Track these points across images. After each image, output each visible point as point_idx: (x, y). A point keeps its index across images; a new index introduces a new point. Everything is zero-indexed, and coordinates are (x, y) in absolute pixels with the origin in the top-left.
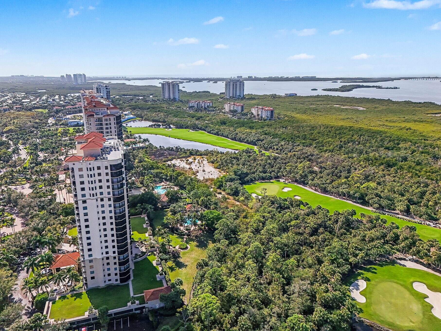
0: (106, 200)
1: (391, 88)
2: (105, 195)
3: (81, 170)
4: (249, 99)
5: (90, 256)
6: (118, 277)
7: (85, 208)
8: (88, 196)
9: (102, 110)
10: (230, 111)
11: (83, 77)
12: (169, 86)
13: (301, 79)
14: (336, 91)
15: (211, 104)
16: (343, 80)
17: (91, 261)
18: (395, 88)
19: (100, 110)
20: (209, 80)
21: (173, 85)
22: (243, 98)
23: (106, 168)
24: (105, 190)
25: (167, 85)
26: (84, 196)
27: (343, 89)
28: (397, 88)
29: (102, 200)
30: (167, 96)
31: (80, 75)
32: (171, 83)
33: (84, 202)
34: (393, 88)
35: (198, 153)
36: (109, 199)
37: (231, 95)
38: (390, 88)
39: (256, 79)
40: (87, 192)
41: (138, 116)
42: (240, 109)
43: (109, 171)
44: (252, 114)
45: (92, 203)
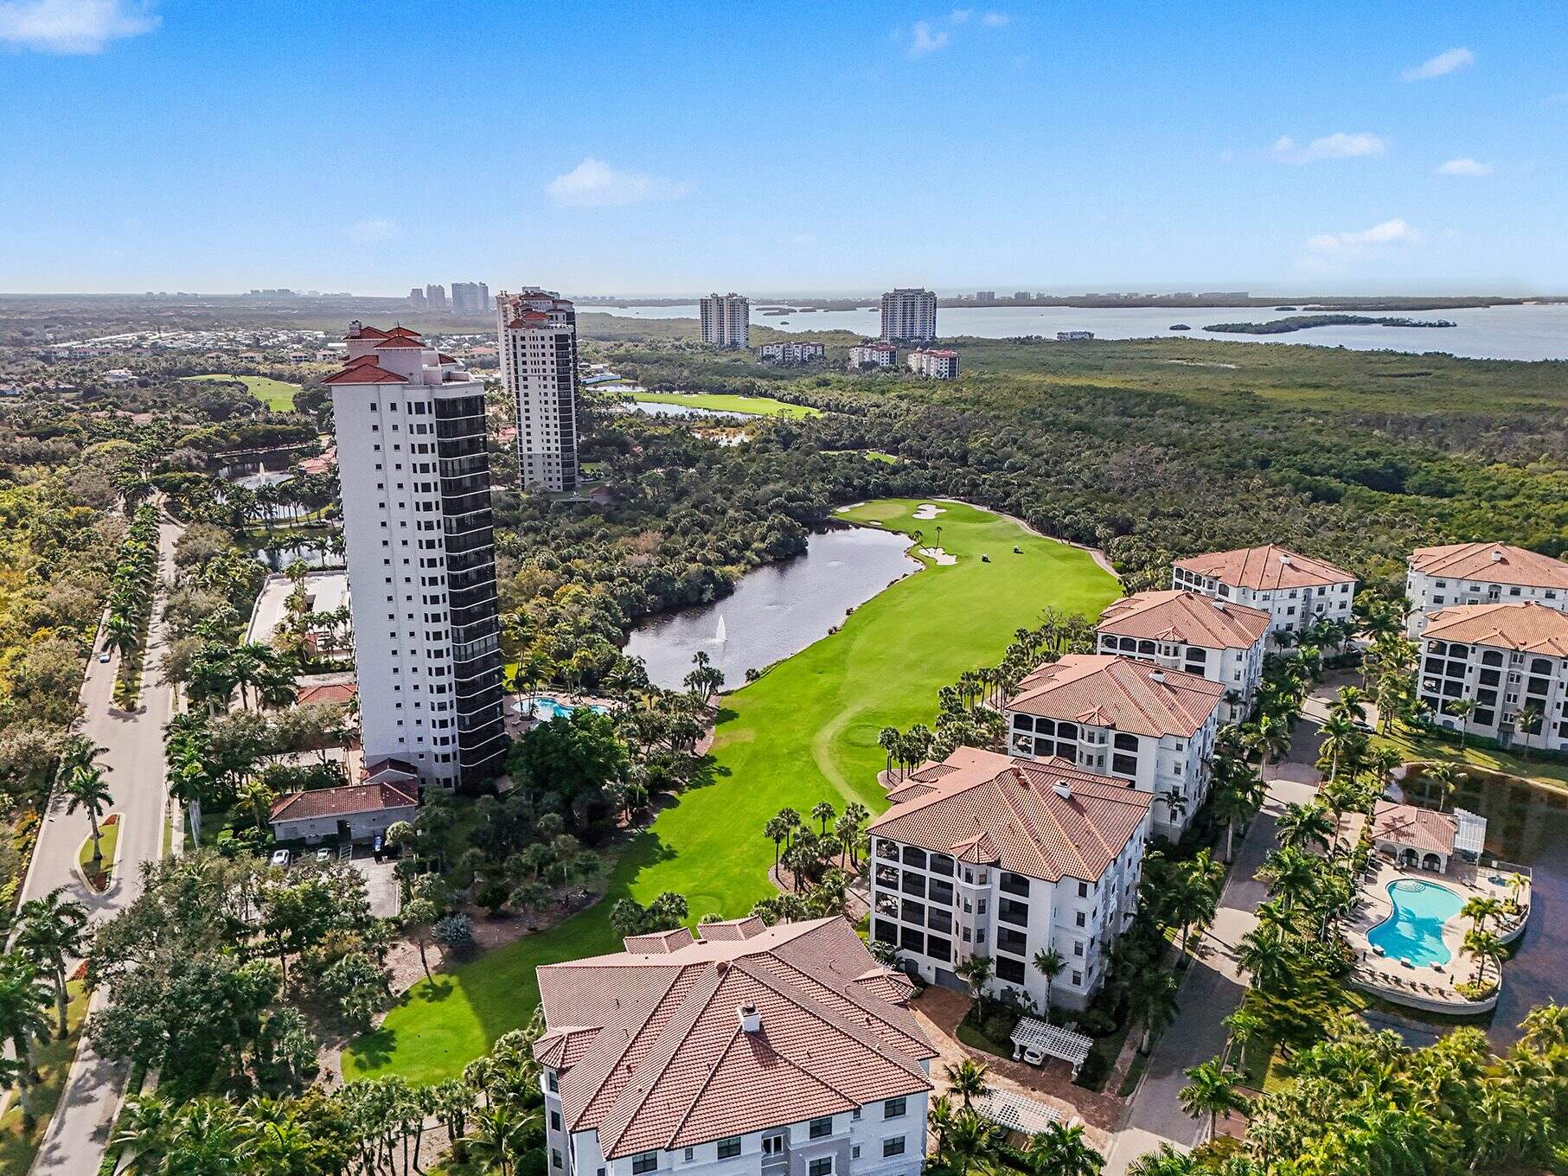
0: (549, 378)
1: (1431, 325)
2: (549, 372)
3: (523, 339)
5: (529, 449)
6: (561, 483)
7: (526, 387)
8: (529, 372)
10: (862, 364)
11: (480, 294)
12: (721, 307)
15: (819, 349)
17: (530, 457)
18: (1440, 325)
21: (733, 305)
23: (551, 338)
24: (549, 367)
25: (714, 303)
26: (525, 371)
28: (1447, 325)
29: (545, 379)
30: (714, 336)
31: (472, 286)
32: (727, 297)
33: (525, 379)
35: (733, 423)
36: (553, 379)
38: (1424, 326)
40: (528, 367)
41: (626, 375)
42: (885, 358)
43: (553, 343)
44: (909, 369)
45: (533, 382)
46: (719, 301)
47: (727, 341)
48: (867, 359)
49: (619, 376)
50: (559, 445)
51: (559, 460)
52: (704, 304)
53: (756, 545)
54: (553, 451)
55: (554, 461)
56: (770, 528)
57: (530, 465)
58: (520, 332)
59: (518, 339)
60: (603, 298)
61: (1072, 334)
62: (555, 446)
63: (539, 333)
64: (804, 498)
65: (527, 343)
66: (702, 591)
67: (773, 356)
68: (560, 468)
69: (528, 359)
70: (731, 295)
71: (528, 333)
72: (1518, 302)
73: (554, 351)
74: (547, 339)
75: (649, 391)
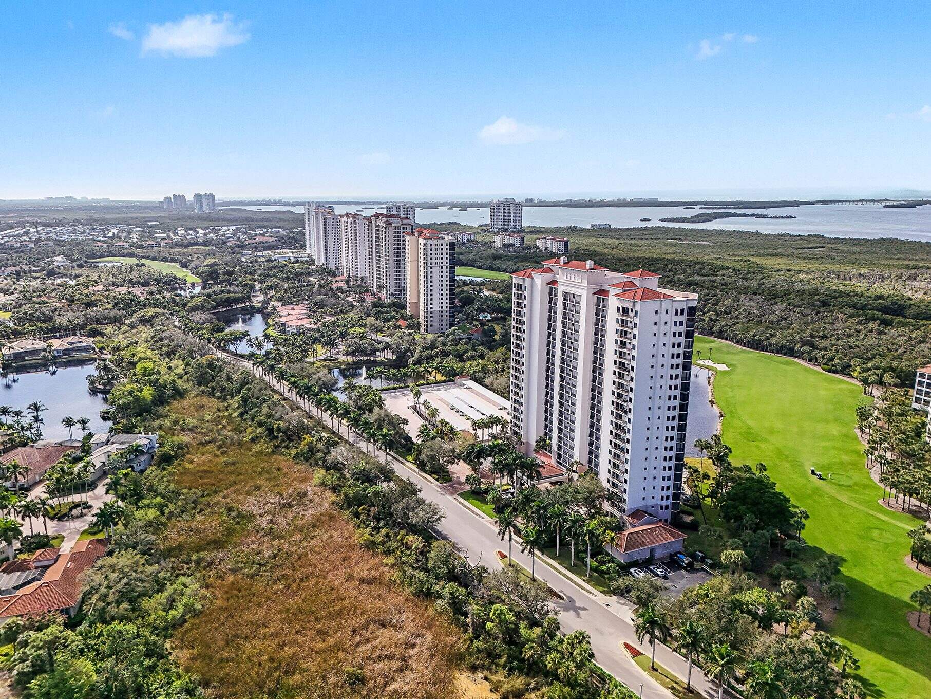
0: (444, 267)
1: (782, 217)
2: (444, 264)
3: (431, 245)
4: (531, 232)
5: (431, 308)
7: (431, 273)
8: (434, 264)
10: (504, 245)
11: (211, 200)
13: (628, 203)
14: (683, 222)
15: (473, 236)
16: (706, 204)
17: (431, 312)
18: (788, 218)
20: (452, 206)
22: (522, 231)
23: (447, 245)
24: (444, 261)
26: (431, 263)
27: (695, 219)
28: (791, 217)
29: (442, 268)
33: (431, 268)
34: (784, 218)
36: (447, 267)
37: (500, 227)
38: (779, 218)
39: (542, 204)
40: (434, 261)
42: (518, 241)
43: (448, 247)
44: (538, 248)
45: (436, 270)
48: (506, 242)
50: (448, 305)
51: (448, 314)
54: (444, 308)
55: (444, 314)
57: (431, 317)
58: (430, 242)
59: (429, 245)
61: (599, 225)
62: (446, 307)
63: (440, 242)
65: (434, 247)
68: (448, 318)
69: (433, 257)
71: (434, 242)
72: (812, 203)
73: (448, 251)
74: (444, 245)
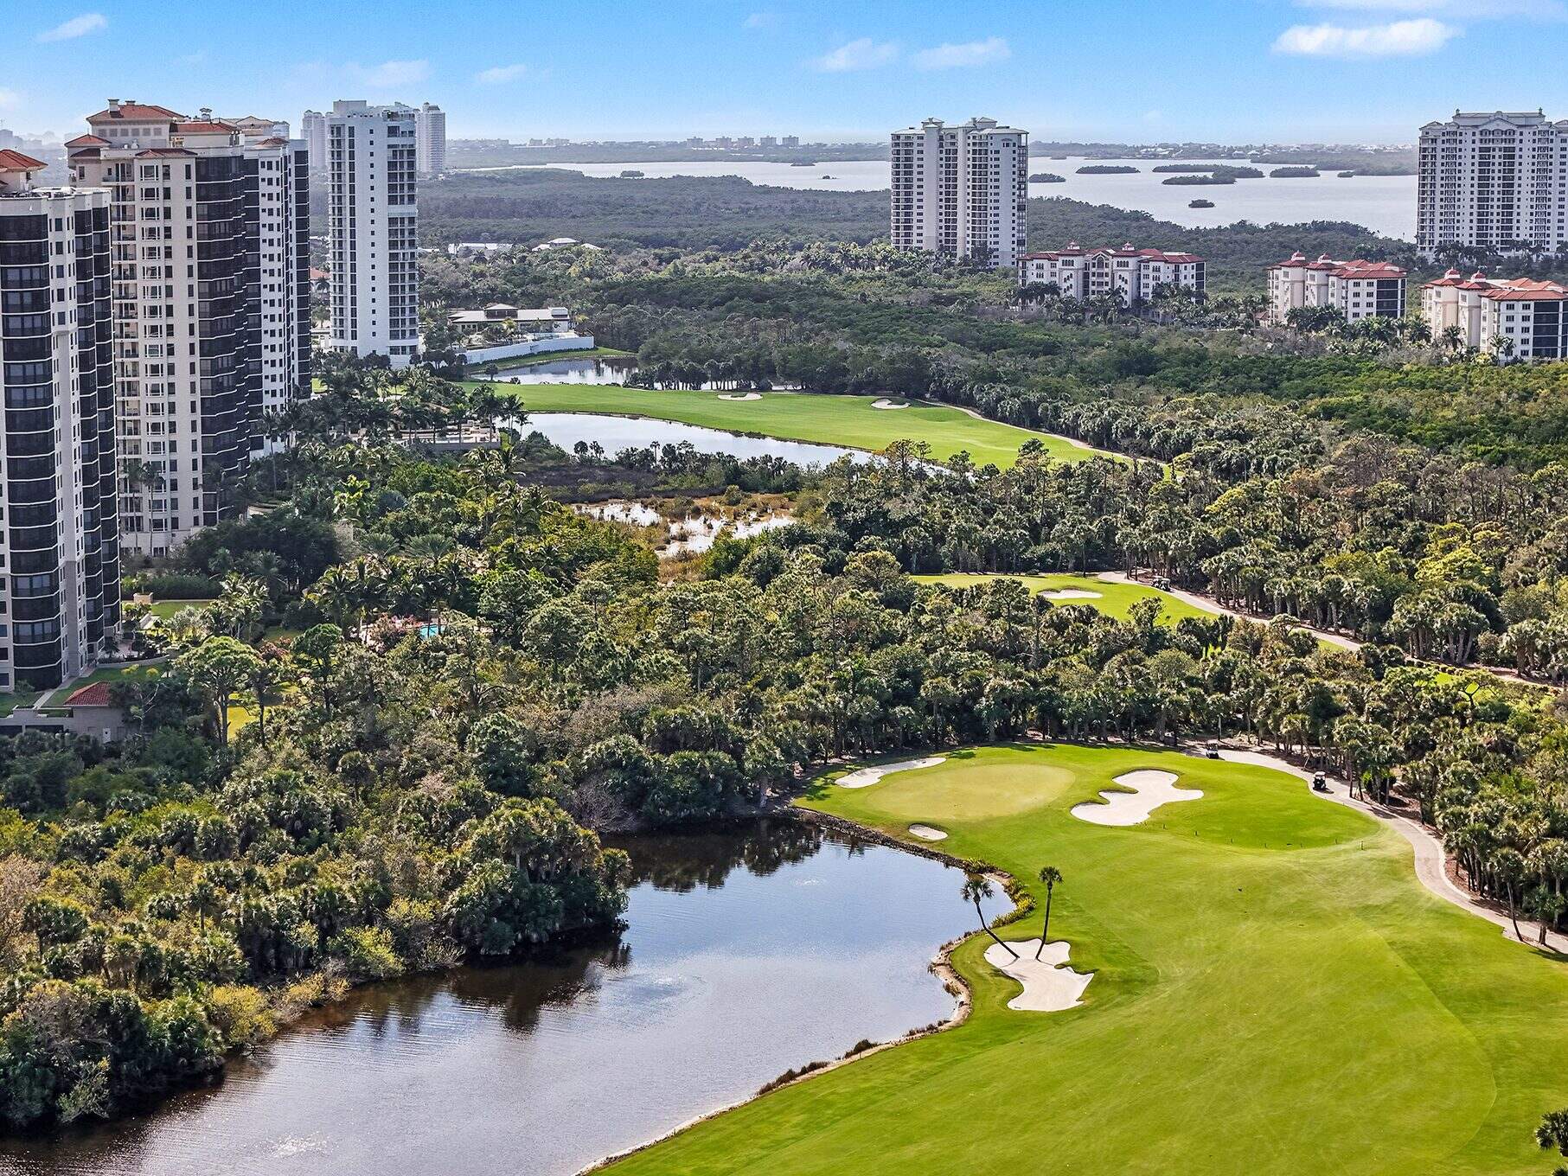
9: (147, 132)
12: (949, 156)
19: (136, 132)
21: (980, 151)
25: (931, 147)
30: (928, 233)
32: (967, 130)
42: (1363, 300)
44: (1421, 332)
46: (945, 140)
47: (963, 248)
48: (1313, 302)
49: (589, 341)
52: (903, 152)
53: (401, 908)
56: (486, 848)
60: (768, 141)
64: (715, 737)
66: (65, 1083)
67: (1053, 289)
70: (976, 125)
75: (634, 381)
